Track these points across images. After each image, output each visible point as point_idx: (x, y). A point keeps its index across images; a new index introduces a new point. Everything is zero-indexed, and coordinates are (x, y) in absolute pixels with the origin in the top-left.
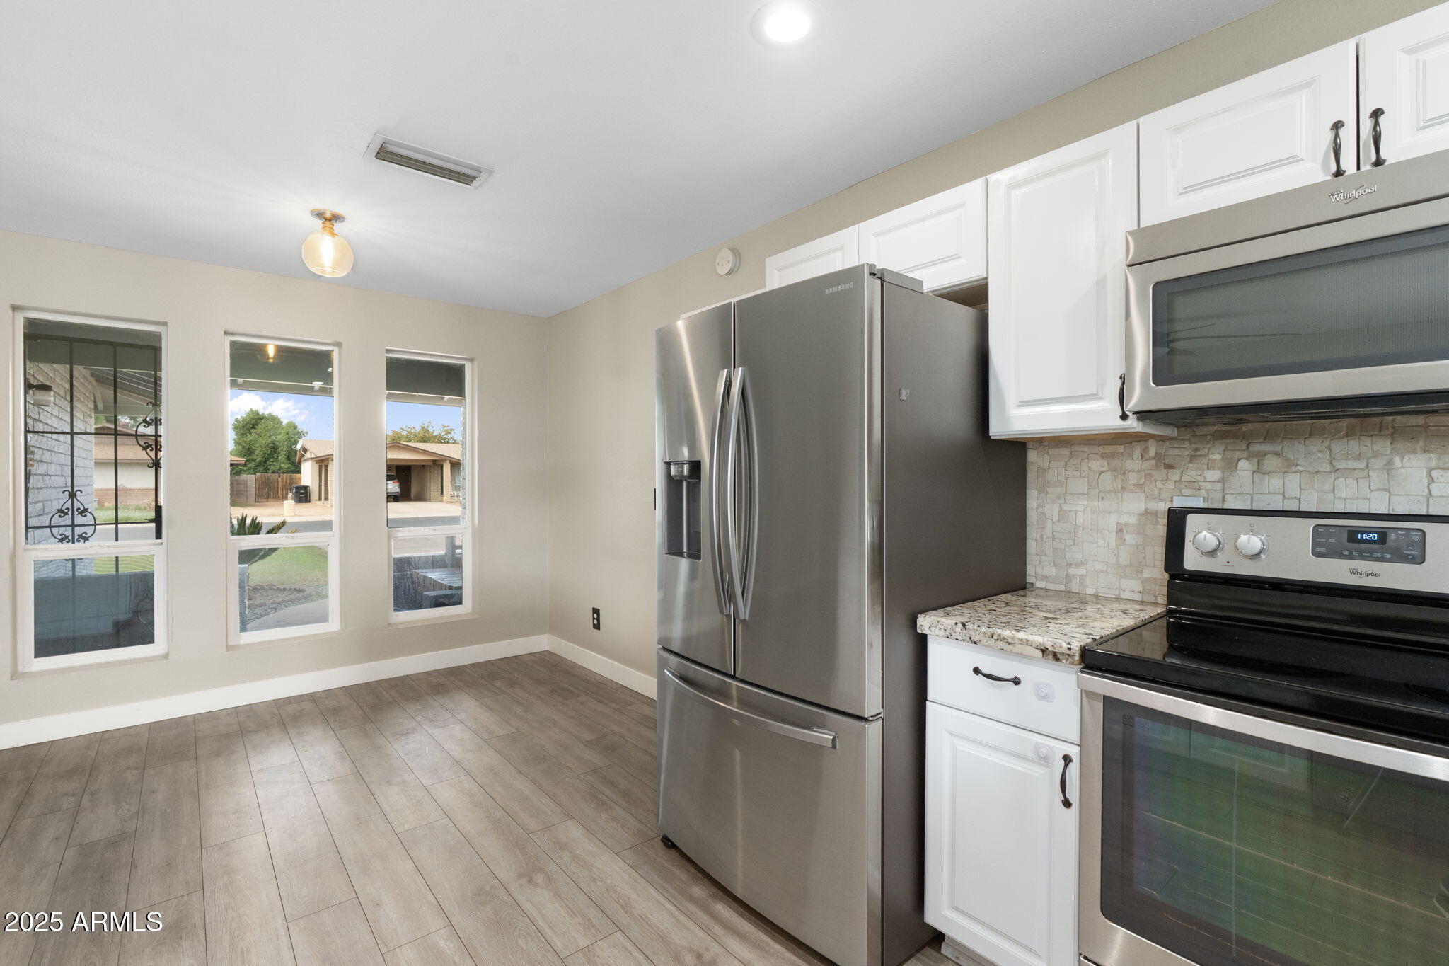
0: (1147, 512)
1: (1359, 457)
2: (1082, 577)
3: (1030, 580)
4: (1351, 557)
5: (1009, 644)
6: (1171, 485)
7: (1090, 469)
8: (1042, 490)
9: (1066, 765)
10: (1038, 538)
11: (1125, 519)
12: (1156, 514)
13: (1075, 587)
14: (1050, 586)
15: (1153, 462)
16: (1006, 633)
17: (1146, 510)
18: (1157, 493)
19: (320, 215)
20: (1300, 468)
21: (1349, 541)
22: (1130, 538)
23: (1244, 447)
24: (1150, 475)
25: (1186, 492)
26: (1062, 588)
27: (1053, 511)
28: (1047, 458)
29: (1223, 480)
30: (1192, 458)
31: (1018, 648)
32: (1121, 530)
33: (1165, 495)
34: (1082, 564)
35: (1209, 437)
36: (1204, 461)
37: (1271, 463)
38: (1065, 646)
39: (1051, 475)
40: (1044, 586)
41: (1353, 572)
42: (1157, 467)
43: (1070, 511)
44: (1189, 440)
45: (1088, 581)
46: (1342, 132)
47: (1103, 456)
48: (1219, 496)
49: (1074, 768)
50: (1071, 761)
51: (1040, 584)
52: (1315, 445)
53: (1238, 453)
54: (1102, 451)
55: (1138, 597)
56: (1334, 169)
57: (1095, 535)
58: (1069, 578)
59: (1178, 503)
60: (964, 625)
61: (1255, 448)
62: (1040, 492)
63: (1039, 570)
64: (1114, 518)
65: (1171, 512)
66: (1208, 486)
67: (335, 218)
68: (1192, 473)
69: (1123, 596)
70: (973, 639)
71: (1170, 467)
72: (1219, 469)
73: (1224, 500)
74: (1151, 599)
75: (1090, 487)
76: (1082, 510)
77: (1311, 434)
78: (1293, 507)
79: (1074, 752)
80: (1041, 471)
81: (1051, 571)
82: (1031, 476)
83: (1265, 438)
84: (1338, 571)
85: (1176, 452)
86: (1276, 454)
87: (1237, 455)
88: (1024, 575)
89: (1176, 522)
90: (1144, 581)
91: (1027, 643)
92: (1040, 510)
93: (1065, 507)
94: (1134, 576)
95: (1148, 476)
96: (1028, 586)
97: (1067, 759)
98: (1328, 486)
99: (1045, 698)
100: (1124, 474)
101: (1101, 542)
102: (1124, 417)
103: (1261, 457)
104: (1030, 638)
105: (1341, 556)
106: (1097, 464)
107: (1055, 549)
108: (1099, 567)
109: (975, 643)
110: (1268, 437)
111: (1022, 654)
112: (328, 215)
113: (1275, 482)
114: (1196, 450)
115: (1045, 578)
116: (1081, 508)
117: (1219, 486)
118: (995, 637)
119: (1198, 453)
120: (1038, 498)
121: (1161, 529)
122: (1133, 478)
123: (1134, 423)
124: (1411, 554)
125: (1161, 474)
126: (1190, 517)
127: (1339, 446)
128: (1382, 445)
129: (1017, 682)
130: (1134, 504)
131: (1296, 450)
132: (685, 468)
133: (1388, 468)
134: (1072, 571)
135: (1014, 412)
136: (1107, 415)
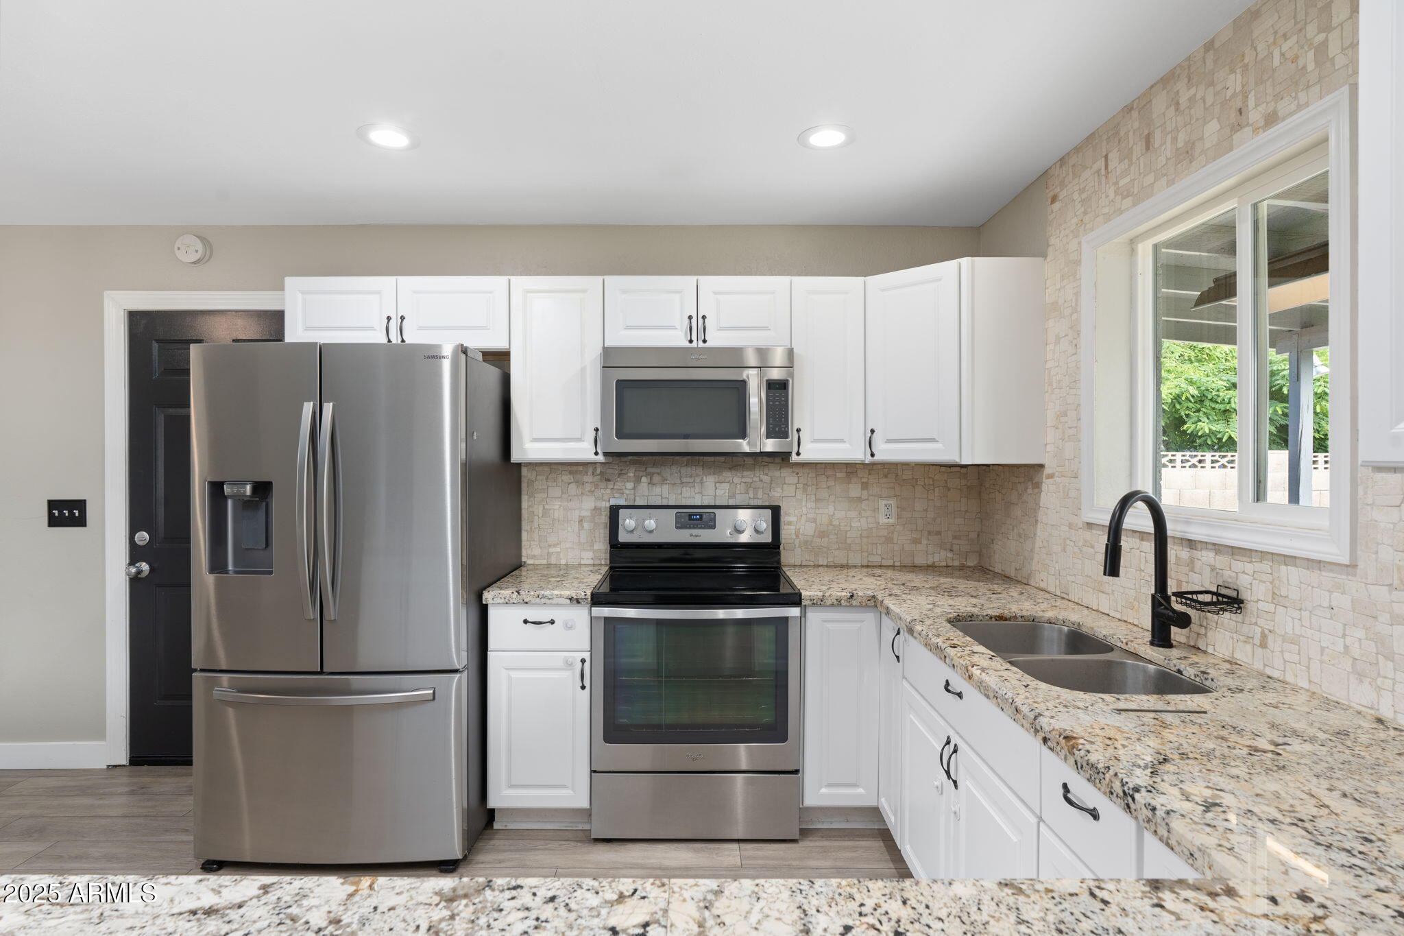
0: (596, 508)
1: (691, 476)
2: (558, 553)
3: (524, 559)
4: (690, 528)
5: (549, 599)
6: (608, 491)
7: (562, 481)
8: (531, 496)
9: (583, 664)
10: (529, 530)
11: (584, 513)
12: (601, 509)
13: (553, 561)
14: (537, 562)
15: (599, 477)
16: (547, 593)
17: (595, 507)
18: (601, 496)
20: (668, 482)
21: (689, 520)
22: (586, 525)
23: (644, 469)
24: (597, 485)
25: (616, 495)
26: (545, 562)
27: (539, 510)
28: (535, 473)
29: (634, 488)
30: (620, 475)
31: (554, 601)
32: (581, 520)
33: (606, 498)
34: (558, 544)
35: (628, 463)
36: (626, 477)
37: (656, 478)
38: (583, 594)
39: (537, 485)
40: (532, 563)
41: (691, 535)
42: (601, 480)
43: (550, 509)
44: (618, 464)
45: (562, 555)
46: (692, 320)
47: (570, 473)
48: (632, 497)
49: (587, 665)
50: (585, 661)
51: (530, 562)
52: (674, 469)
53: (641, 472)
54: (570, 469)
55: (591, 562)
56: (689, 338)
57: (566, 525)
58: (549, 555)
59: (613, 502)
60: (518, 593)
61: (650, 470)
62: (530, 497)
63: (529, 552)
64: (577, 513)
65: (611, 507)
66: (627, 492)
68: (619, 485)
69: (583, 562)
70: (525, 600)
71: (608, 480)
72: (633, 481)
73: (635, 500)
74: (597, 562)
75: (563, 493)
76: (557, 508)
77: (673, 464)
78: (665, 503)
79: (587, 656)
80: (531, 482)
81: (537, 551)
82: (524, 485)
83: (654, 464)
84: (685, 536)
85: (611, 471)
86: (658, 474)
87: (641, 474)
88: (520, 556)
89: (614, 512)
90: (594, 551)
91: (561, 596)
92: (530, 509)
93: (546, 507)
94: (589, 548)
95: (596, 486)
96: (523, 564)
97: (583, 661)
98: (679, 492)
99: (570, 628)
100: (583, 484)
101: (569, 529)
102: (596, 453)
103: (651, 475)
104: (562, 593)
105: (686, 528)
106: (567, 478)
107: (540, 536)
108: (568, 545)
109: (526, 603)
111: (557, 604)
113: (658, 490)
114: (621, 470)
115: (534, 557)
116: (557, 507)
117: (632, 492)
118: (540, 597)
119: (623, 472)
120: (528, 501)
121: (604, 518)
122: (587, 486)
123: (601, 458)
124: (711, 524)
125: (603, 485)
126: (621, 511)
127: (683, 470)
128: (699, 470)
129: (552, 622)
130: (588, 504)
131: (666, 472)
132: (248, 488)
133: (702, 482)
134: (551, 550)
135: (528, 445)
136: (584, 451)
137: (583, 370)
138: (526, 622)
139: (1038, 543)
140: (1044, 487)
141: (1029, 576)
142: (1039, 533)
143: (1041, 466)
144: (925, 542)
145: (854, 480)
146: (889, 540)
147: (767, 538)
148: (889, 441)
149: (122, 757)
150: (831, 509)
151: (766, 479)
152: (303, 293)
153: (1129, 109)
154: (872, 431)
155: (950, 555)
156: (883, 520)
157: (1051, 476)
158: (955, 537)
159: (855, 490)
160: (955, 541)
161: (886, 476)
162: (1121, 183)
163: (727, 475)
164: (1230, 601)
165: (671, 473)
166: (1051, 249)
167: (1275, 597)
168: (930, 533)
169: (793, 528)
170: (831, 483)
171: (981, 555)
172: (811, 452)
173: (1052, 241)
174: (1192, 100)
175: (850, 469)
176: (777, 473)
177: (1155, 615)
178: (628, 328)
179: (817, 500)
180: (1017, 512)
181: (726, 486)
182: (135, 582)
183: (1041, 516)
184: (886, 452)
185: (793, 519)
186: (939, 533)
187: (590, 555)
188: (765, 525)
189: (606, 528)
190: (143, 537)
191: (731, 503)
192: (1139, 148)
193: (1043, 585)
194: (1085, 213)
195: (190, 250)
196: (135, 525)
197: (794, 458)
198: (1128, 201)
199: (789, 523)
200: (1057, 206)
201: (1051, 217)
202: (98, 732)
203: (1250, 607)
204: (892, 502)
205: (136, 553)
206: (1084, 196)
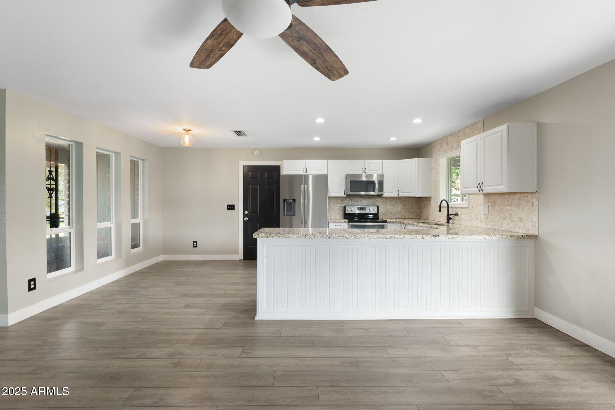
1: (360, 200)
2: (332, 216)
7: (333, 201)
11: (338, 207)
12: (342, 206)
15: (341, 200)
19: (185, 130)
20: (355, 201)
22: (338, 210)
25: (345, 204)
33: (342, 204)
37: (353, 200)
41: (361, 212)
46: (363, 169)
47: (335, 199)
48: (348, 204)
56: (363, 172)
61: (351, 198)
65: (344, 206)
67: (189, 130)
68: (345, 202)
71: (343, 201)
72: (350, 201)
77: (356, 197)
78: (355, 205)
85: (346, 199)
89: (345, 207)
90: (340, 215)
98: (359, 203)
101: (335, 210)
102: (344, 195)
105: (360, 210)
109: (336, 222)
110: (352, 197)
111: (342, 222)
112: (187, 130)
113: (353, 203)
114: (348, 198)
121: (342, 208)
122: (339, 202)
123: (345, 196)
124: (365, 209)
125: (342, 202)
126: (346, 207)
127: (358, 198)
128: (362, 198)
129: (341, 226)
130: (339, 205)
131: (355, 199)
132: (291, 200)
133: (362, 201)
134: (331, 215)
135: (331, 193)
136: (342, 194)
137: (342, 178)
138: (336, 226)
139: (431, 212)
140: (432, 201)
141: (429, 218)
142: (431, 210)
143: (431, 197)
144: (408, 213)
145: (393, 201)
146: (400, 213)
147: (376, 212)
148: (402, 193)
149: (242, 258)
150: (389, 207)
151: (375, 200)
152: (287, 163)
153: (445, 137)
154: (399, 191)
155: (413, 216)
156: (399, 209)
157: (433, 199)
158: (414, 212)
159: (393, 203)
160: (414, 213)
161: (400, 200)
162: (444, 149)
163: (367, 200)
164: (456, 215)
165: (356, 199)
166: (433, 157)
167: (462, 213)
168: (409, 212)
169: (381, 210)
170: (389, 201)
171: (419, 216)
172: (386, 194)
173: (433, 155)
174: (453, 139)
175: (392, 198)
176: (377, 199)
177: (447, 219)
178: (351, 170)
179: (386, 205)
180: (427, 206)
181: (367, 202)
182: (245, 222)
183: (431, 207)
184: (401, 195)
185: (381, 209)
186: (411, 212)
187: (339, 216)
188: (376, 210)
189: (342, 210)
190: (246, 212)
191: (368, 205)
192: (446, 144)
193: (431, 219)
194: (438, 152)
195: (257, 153)
196: (245, 210)
197: (383, 196)
198: (445, 152)
199: (380, 210)
200: (434, 149)
201: (433, 151)
202: (237, 253)
203: (459, 215)
204: (401, 205)
205: (245, 216)
206: (438, 149)
